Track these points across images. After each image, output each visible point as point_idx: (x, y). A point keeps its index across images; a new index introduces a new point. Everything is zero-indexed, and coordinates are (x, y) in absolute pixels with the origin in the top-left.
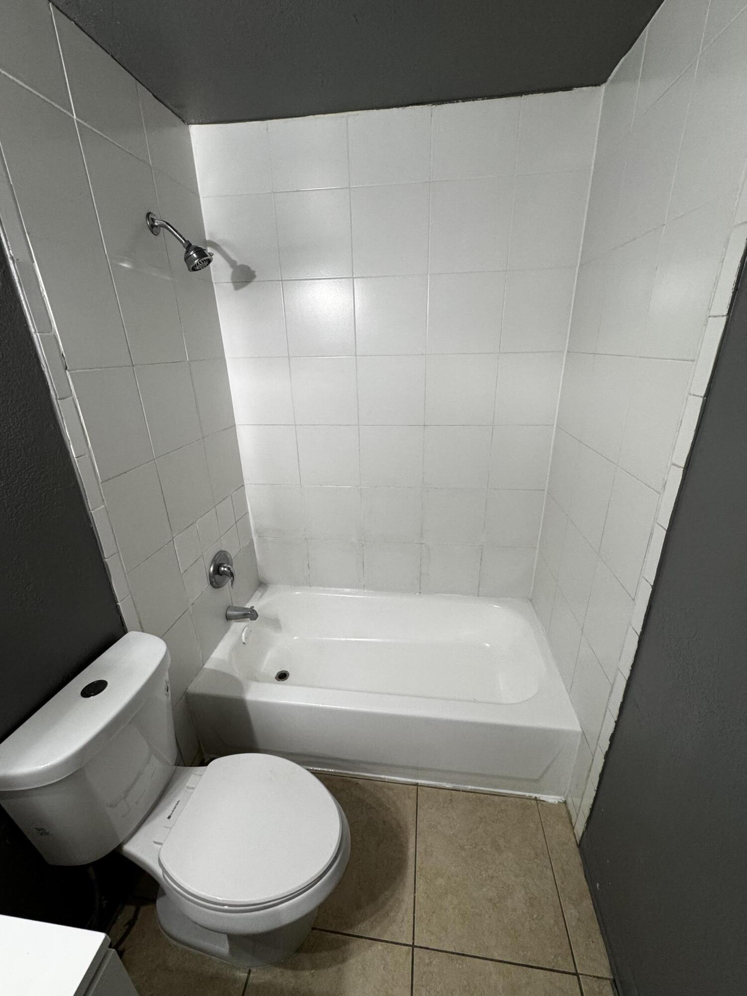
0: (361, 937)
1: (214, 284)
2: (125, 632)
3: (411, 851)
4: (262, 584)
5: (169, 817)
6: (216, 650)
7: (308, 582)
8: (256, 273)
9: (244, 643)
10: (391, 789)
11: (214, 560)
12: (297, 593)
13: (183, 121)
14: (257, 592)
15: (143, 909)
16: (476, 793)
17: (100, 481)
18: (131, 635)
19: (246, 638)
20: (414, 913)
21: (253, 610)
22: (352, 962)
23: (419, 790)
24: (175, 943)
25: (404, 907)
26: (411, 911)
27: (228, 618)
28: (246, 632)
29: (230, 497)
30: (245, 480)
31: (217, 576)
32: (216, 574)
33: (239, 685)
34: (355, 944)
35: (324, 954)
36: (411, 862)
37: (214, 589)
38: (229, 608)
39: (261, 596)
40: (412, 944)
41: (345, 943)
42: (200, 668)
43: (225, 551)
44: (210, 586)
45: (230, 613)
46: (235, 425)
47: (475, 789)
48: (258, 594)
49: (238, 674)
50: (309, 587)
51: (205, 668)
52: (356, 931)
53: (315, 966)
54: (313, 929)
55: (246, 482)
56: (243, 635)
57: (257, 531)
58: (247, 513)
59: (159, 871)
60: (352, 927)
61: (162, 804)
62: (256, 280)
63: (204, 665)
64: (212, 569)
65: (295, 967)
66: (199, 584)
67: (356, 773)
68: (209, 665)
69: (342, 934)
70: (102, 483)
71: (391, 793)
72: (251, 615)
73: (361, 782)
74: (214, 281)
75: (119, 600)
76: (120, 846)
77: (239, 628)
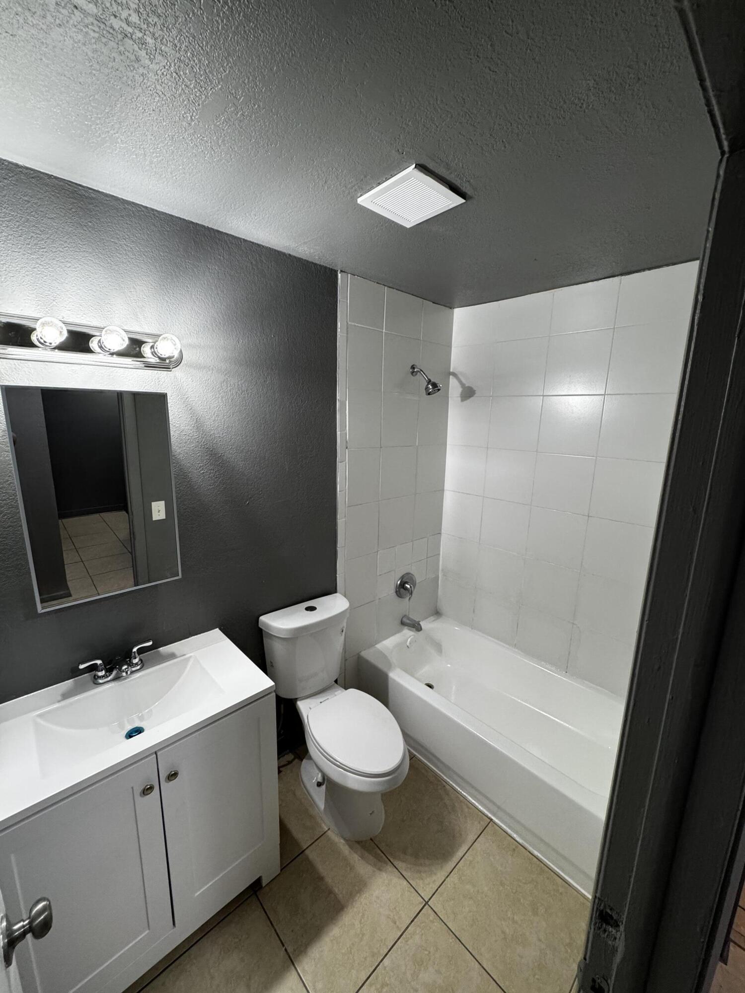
0: (397, 869)
1: (450, 398)
2: (336, 592)
3: (460, 853)
4: (437, 613)
5: (321, 702)
6: (386, 641)
7: (472, 625)
8: (476, 392)
9: (408, 646)
10: (468, 807)
11: (402, 577)
12: (457, 628)
13: (450, 308)
14: (432, 617)
15: (296, 760)
16: (541, 862)
17: (347, 506)
18: (337, 595)
19: (410, 643)
20: (439, 887)
21: (419, 624)
22: (384, 875)
23: (490, 824)
24: (303, 786)
25: (434, 878)
26: (438, 884)
27: (403, 623)
28: (411, 639)
29: (427, 539)
30: (442, 530)
31: (402, 590)
32: (401, 588)
33: (390, 666)
34: (390, 868)
35: (371, 858)
36: (455, 859)
37: (398, 598)
38: (405, 616)
39: (434, 621)
40: (427, 901)
41: (385, 863)
42: (372, 645)
43: (412, 574)
44: (395, 594)
45: (405, 620)
46: (443, 490)
47: (541, 859)
48: (432, 618)
49: (394, 659)
50: (470, 629)
51: (376, 647)
52: (396, 863)
53: (362, 857)
54: (371, 839)
55: (443, 531)
56: (409, 640)
57: (442, 570)
58: (439, 554)
59: (306, 721)
60: (395, 858)
61: (321, 695)
62: (476, 395)
63: (376, 644)
64: (399, 582)
65: (351, 847)
66: (388, 588)
67: (448, 780)
68: (378, 646)
69: (386, 857)
70: (348, 507)
71: (466, 810)
72: (417, 627)
73: (448, 787)
74: (449, 396)
75: (338, 573)
76: (296, 700)
77: (408, 634)
